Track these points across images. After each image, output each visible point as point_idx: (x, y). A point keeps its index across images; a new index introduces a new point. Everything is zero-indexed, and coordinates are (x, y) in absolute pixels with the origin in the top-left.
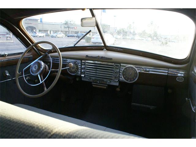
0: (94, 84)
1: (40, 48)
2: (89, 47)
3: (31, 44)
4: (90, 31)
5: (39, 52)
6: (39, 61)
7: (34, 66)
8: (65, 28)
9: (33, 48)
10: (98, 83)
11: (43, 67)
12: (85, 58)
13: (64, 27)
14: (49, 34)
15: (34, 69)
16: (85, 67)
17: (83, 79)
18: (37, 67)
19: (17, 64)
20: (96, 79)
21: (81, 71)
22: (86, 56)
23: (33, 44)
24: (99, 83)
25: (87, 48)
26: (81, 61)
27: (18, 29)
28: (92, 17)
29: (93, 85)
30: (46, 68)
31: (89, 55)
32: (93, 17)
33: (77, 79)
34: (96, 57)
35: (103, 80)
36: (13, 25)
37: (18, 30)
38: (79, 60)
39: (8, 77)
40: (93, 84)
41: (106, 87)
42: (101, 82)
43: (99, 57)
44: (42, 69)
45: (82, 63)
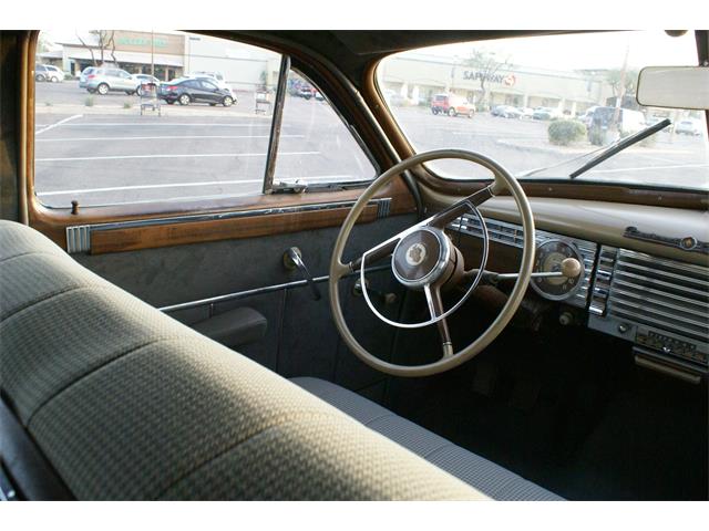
0: (642, 356)
1: (424, 171)
2: (636, 192)
3: (399, 160)
4: (667, 123)
5: (418, 186)
6: (433, 231)
7: (411, 249)
8: (467, 78)
9: (403, 176)
10: (663, 353)
11: (447, 259)
12: (619, 236)
13: (466, 73)
14: (406, 98)
15: (410, 261)
16: (611, 277)
17: (593, 324)
18: (423, 254)
19: (341, 225)
20: (655, 334)
21: (591, 290)
22: (629, 229)
23: (406, 161)
24: (668, 355)
25: (631, 191)
26: (599, 248)
27: (359, 94)
28: (697, 63)
29: (637, 359)
30: (456, 263)
31: (640, 229)
32: (701, 64)
33: (565, 318)
34: (678, 240)
35: (689, 345)
36: (344, 77)
37: (358, 99)
38: (590, 243)
39: (300, 271)
40: (636, 352)
41: (698, 379)
42: (678, 352)
43: (689, 242)
44: (443, 265)
45: (601, 258)
